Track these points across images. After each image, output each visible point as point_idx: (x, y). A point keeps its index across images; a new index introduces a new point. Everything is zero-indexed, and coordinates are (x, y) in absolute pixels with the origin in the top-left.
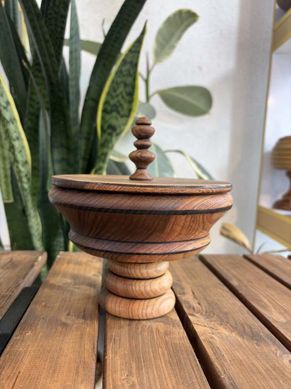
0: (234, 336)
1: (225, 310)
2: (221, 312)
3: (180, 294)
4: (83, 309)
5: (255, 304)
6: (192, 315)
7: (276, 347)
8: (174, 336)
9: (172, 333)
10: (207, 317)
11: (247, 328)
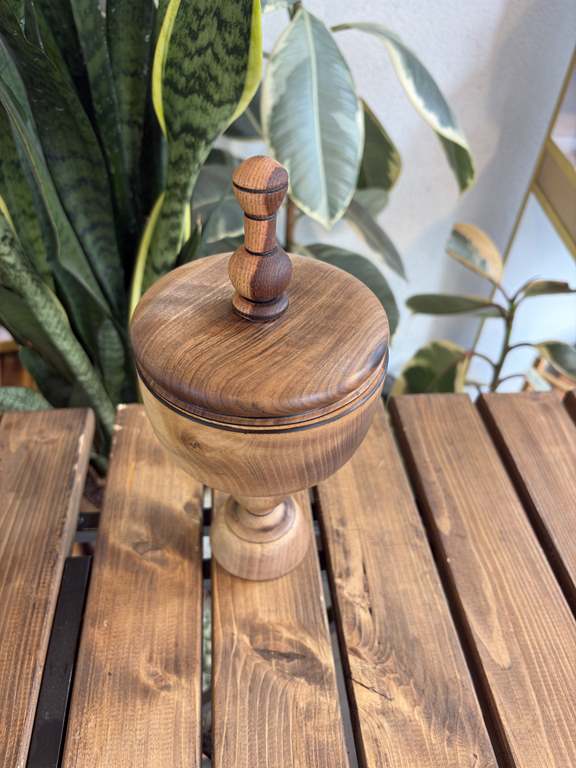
0: (417, 716)
1: (413, 631)
2: (406, 638)
3: (340, 576)
4: (174, 640)
5: (468, 604)
6: (356, 653)
7: (477, 747)
8: (321, 721)
9: (318, 711)
10: (379, 658)
11: (440, 690)
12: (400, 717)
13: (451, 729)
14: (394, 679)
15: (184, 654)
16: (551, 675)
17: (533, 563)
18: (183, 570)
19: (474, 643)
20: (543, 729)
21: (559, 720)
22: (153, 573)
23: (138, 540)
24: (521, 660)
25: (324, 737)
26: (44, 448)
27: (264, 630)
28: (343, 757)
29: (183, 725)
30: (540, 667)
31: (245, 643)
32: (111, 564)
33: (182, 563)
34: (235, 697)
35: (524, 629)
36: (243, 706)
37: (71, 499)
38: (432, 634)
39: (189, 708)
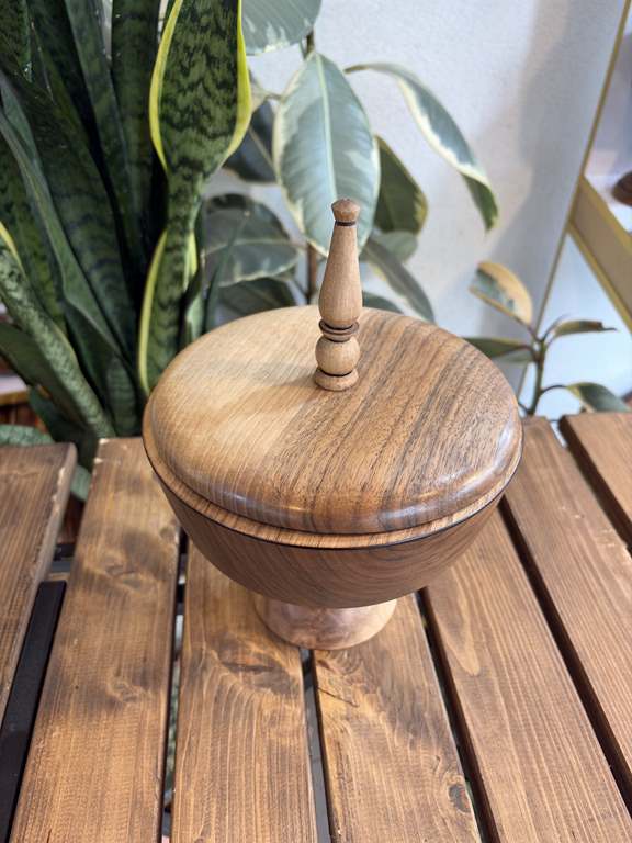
0: (381, 721)
2: (376, 650)
4: (142, 656)
7: (440, 749)
8: (285, 726)
9: (283, 717)
10: (347, 669)
11: (407, 697)
12: (364, 722)
13: (415, 733)
14: (361, 688)
15: (152, 669)
16: (521, 682)
17: (510, 579)
18: (156, 591)
19: (444, 654)
20: (510, 733)
21: (527, 725)
22: (126, 594)
23: (112, 565)
24: (492, 669)
25: (287, 742)
26: (24, 481)
27: (233, 645)
28: (305, 760)
29: (147, 733)
30: (510, 674)
31: (214, 659)
32: (85, 587)
33: (155, 585)
34: (200, 706)
35: (496, 640)
36: (207, 714)
37: (48, 529)
38: (402, 646)
39: (154, 717)
